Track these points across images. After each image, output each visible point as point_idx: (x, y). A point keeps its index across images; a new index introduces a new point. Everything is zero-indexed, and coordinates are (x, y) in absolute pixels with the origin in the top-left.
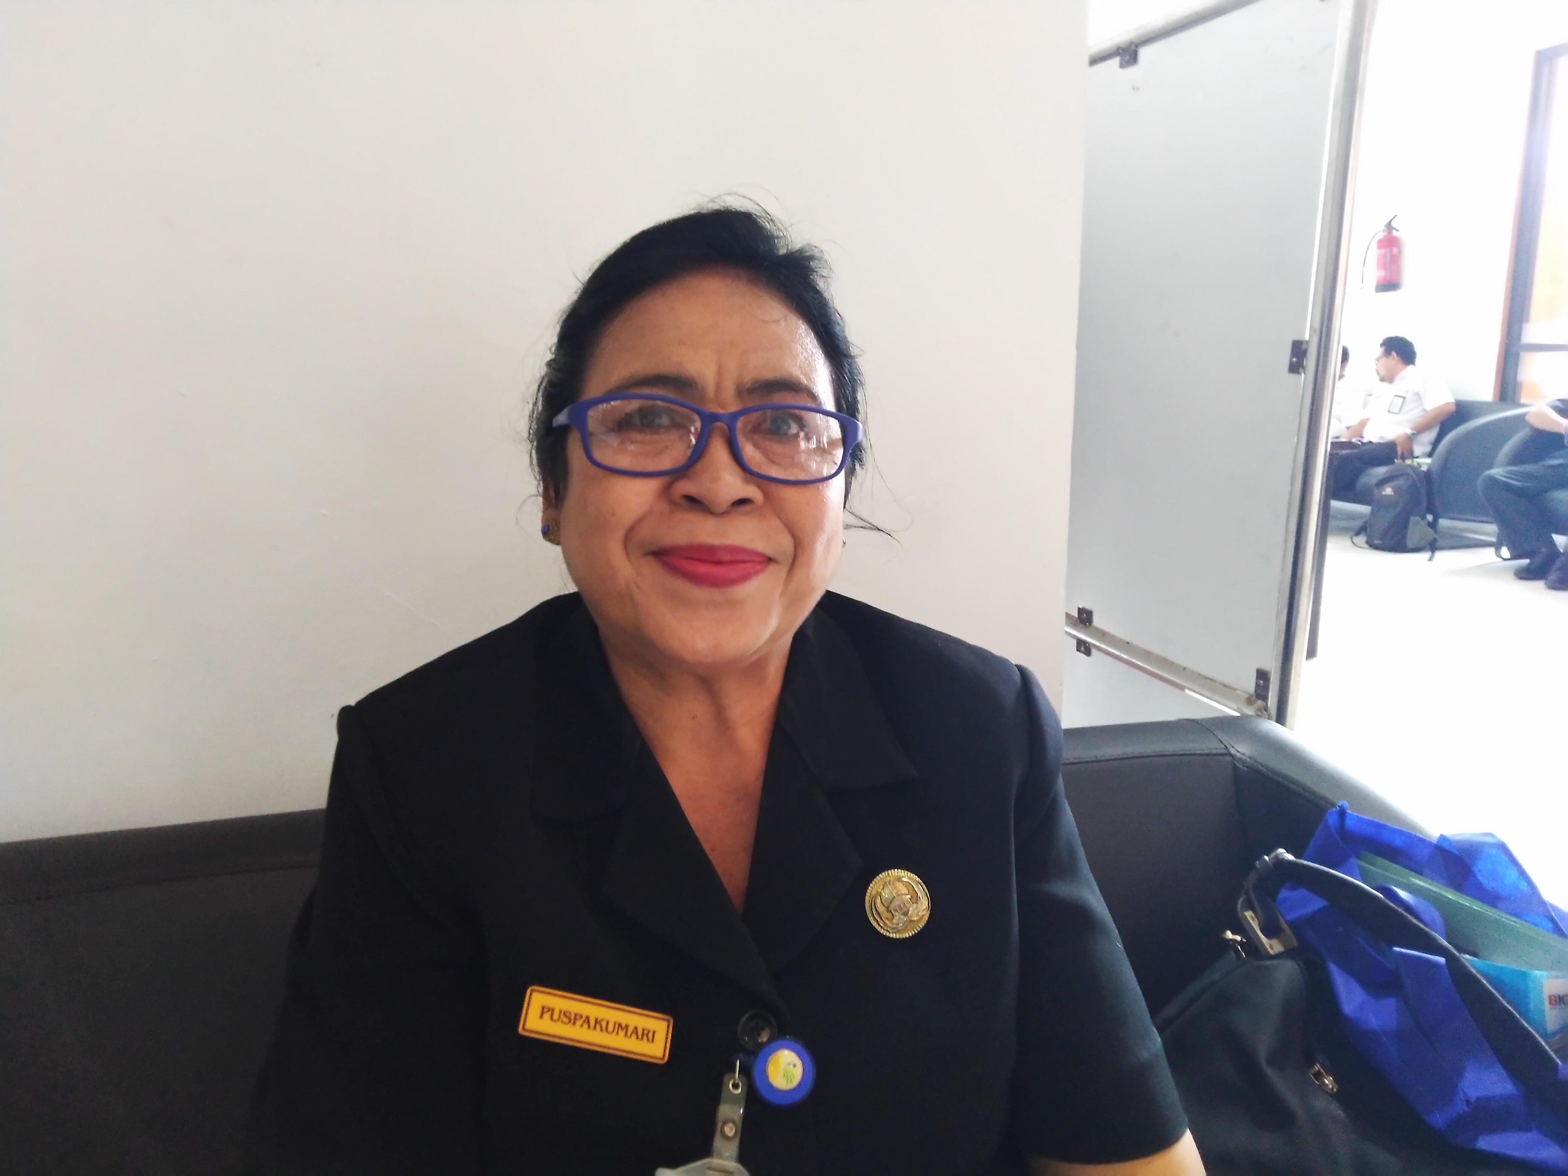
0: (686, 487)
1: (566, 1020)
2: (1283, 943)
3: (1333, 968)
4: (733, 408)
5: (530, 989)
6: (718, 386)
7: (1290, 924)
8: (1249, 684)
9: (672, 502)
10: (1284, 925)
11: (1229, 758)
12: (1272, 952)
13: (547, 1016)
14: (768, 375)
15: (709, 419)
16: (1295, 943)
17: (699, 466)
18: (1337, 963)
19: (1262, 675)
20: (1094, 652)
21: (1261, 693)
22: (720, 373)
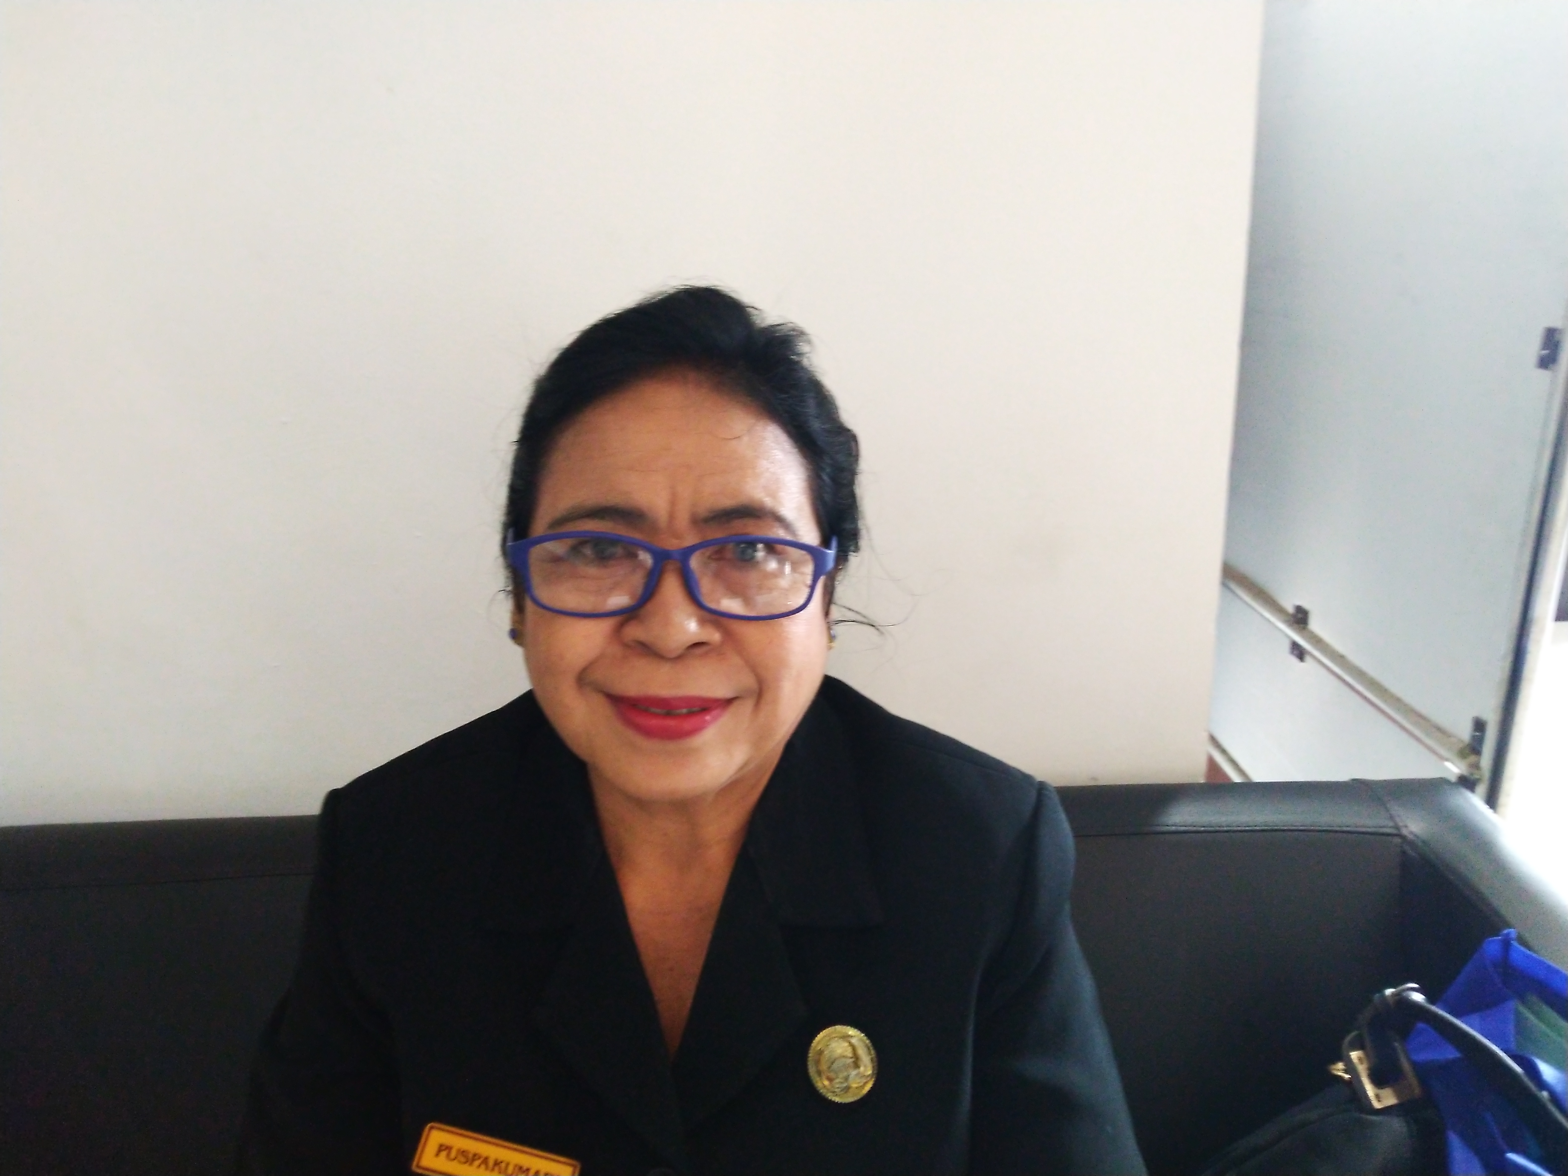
0: (634, 632)
1: (463, 1159)
2: (1398, 1094)
3: (1455, 1142)
4: (690, 539)
5: (429, 1125)
6: (672, 516)
7: (1415, 1065)
8: (1464, 732)
9: (626, 646)
10: (1406, 1066)
11: (1397, 840)
12: (1377, 1105)
13: (444, 1154)
14: (727, 502)
15: (662, 557)
16: (1417, 1091)
17: (649, 607)
18: (1462, 1136)
19: (1479, 726)
20: (1308, 658)
21: (1474, 748)
22: (673, 502)
